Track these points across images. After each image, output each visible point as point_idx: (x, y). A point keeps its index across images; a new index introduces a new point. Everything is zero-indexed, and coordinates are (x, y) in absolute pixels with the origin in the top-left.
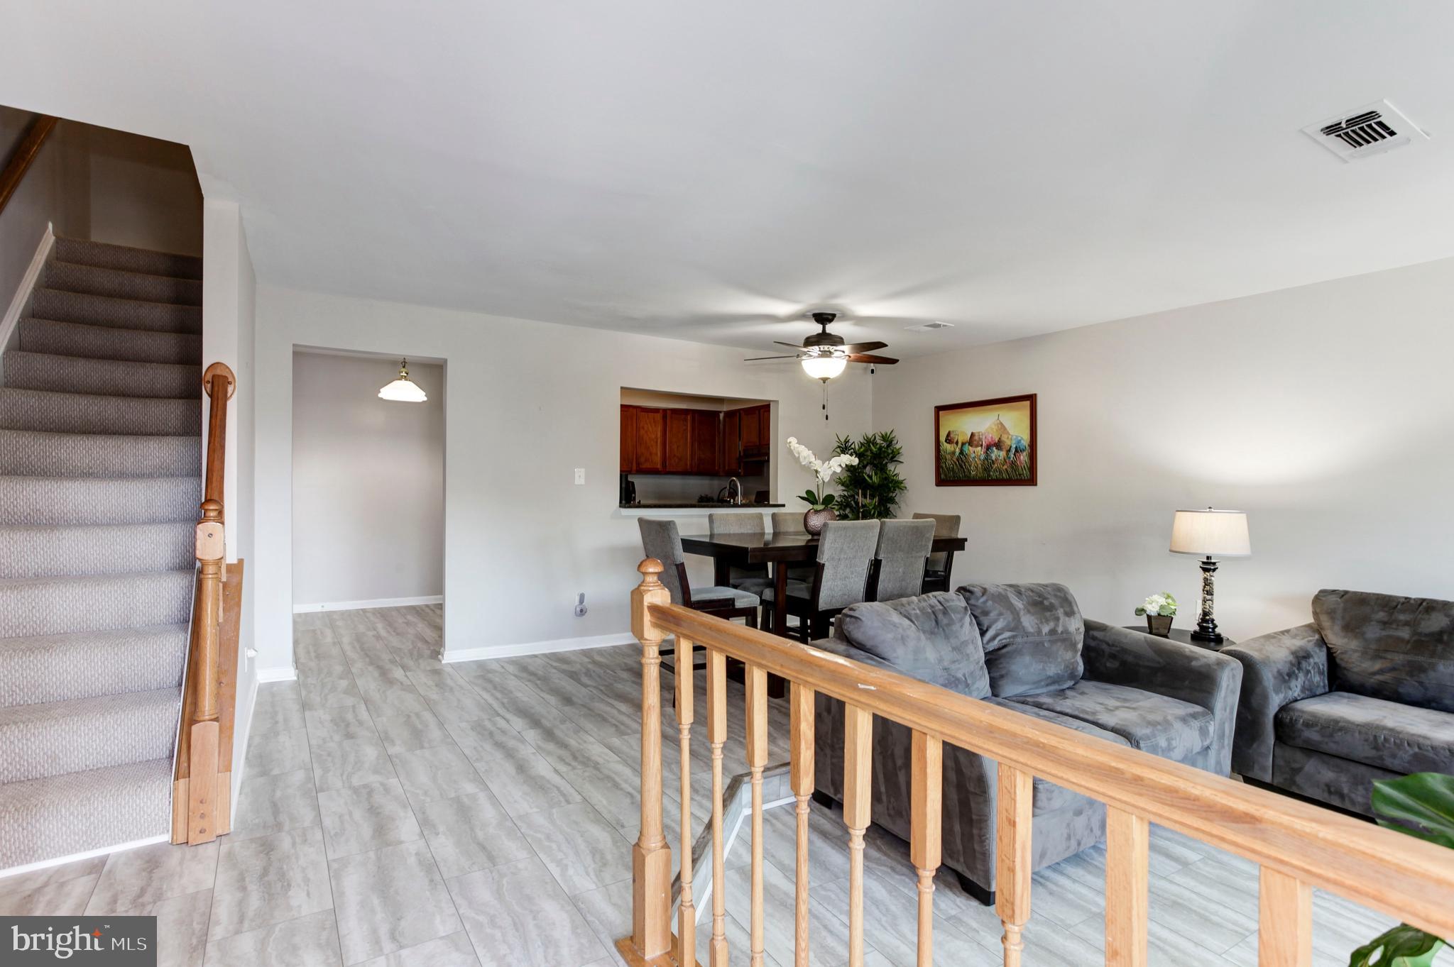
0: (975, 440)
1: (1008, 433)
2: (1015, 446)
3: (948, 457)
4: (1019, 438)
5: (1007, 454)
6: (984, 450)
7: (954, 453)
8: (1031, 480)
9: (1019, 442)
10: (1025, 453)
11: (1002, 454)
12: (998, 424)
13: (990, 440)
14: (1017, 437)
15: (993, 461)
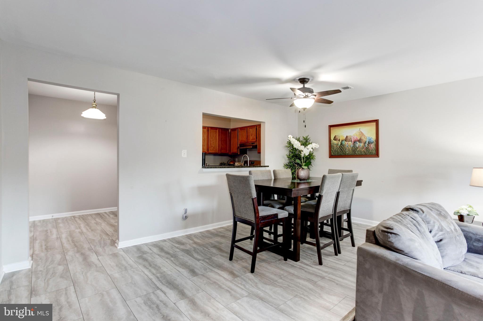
0: (348, 139)
1: (365, 136)
2: (368, 141)
3: (335, 146)
4: (370, 138)
5: (364, 145)
6: (352, 143)
7: (338, 144)
8: (377, 154)
9: (370, 139)
10: (373, 144)
11: (362, 145)
12: (359, 132)
13: (355, 139)
14: (369, 137)
15: (357, 147)
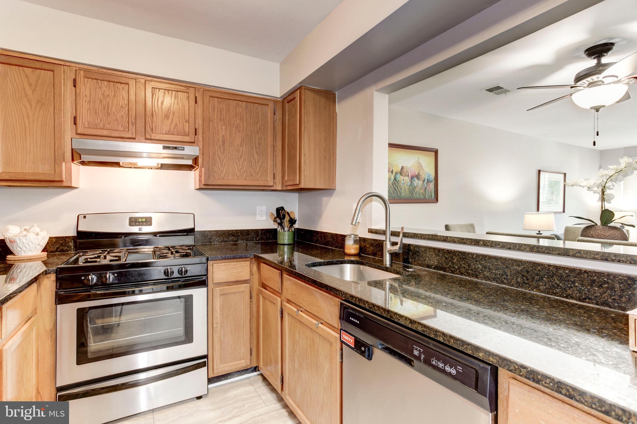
0: (404, 172)
1: (423, 170)
2: (427, 179)
5: (423, 183)
6: (409, 179)
8: (436, 199)
9: (429, 176)
10: (432, 184)
11: (420, 183)
12: (418, 163)
13: (413, 172)
14: (428, 173)
15: (415, 187)
